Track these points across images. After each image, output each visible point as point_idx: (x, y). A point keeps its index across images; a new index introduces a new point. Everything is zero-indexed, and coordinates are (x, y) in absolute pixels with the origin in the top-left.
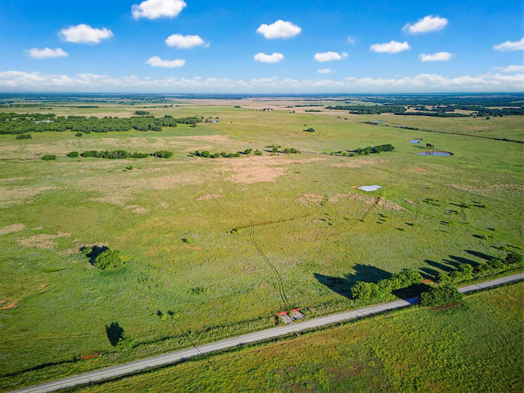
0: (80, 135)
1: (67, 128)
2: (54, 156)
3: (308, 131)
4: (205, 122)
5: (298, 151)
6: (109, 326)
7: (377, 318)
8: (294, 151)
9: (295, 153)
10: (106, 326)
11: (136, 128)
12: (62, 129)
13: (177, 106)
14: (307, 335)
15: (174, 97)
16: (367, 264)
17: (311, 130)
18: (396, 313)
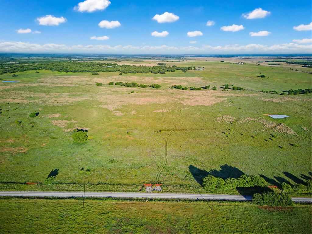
0: (121, 74)
1: (117, 71)
2: (101, 84)
3: (261, 77)
4: (194, 70)
5: (243, 89)
6: (54, 170)
7: (210, 203)
8: (239, 89)
9: (240, 90)
10: (53, 170)
11: (151, 72)
12: (114, 71)
13: (186, 61)
14: (153, 202)
15: (189, 56)
16: (233, 166)
17: (263, 76)
18: (228, 203)
